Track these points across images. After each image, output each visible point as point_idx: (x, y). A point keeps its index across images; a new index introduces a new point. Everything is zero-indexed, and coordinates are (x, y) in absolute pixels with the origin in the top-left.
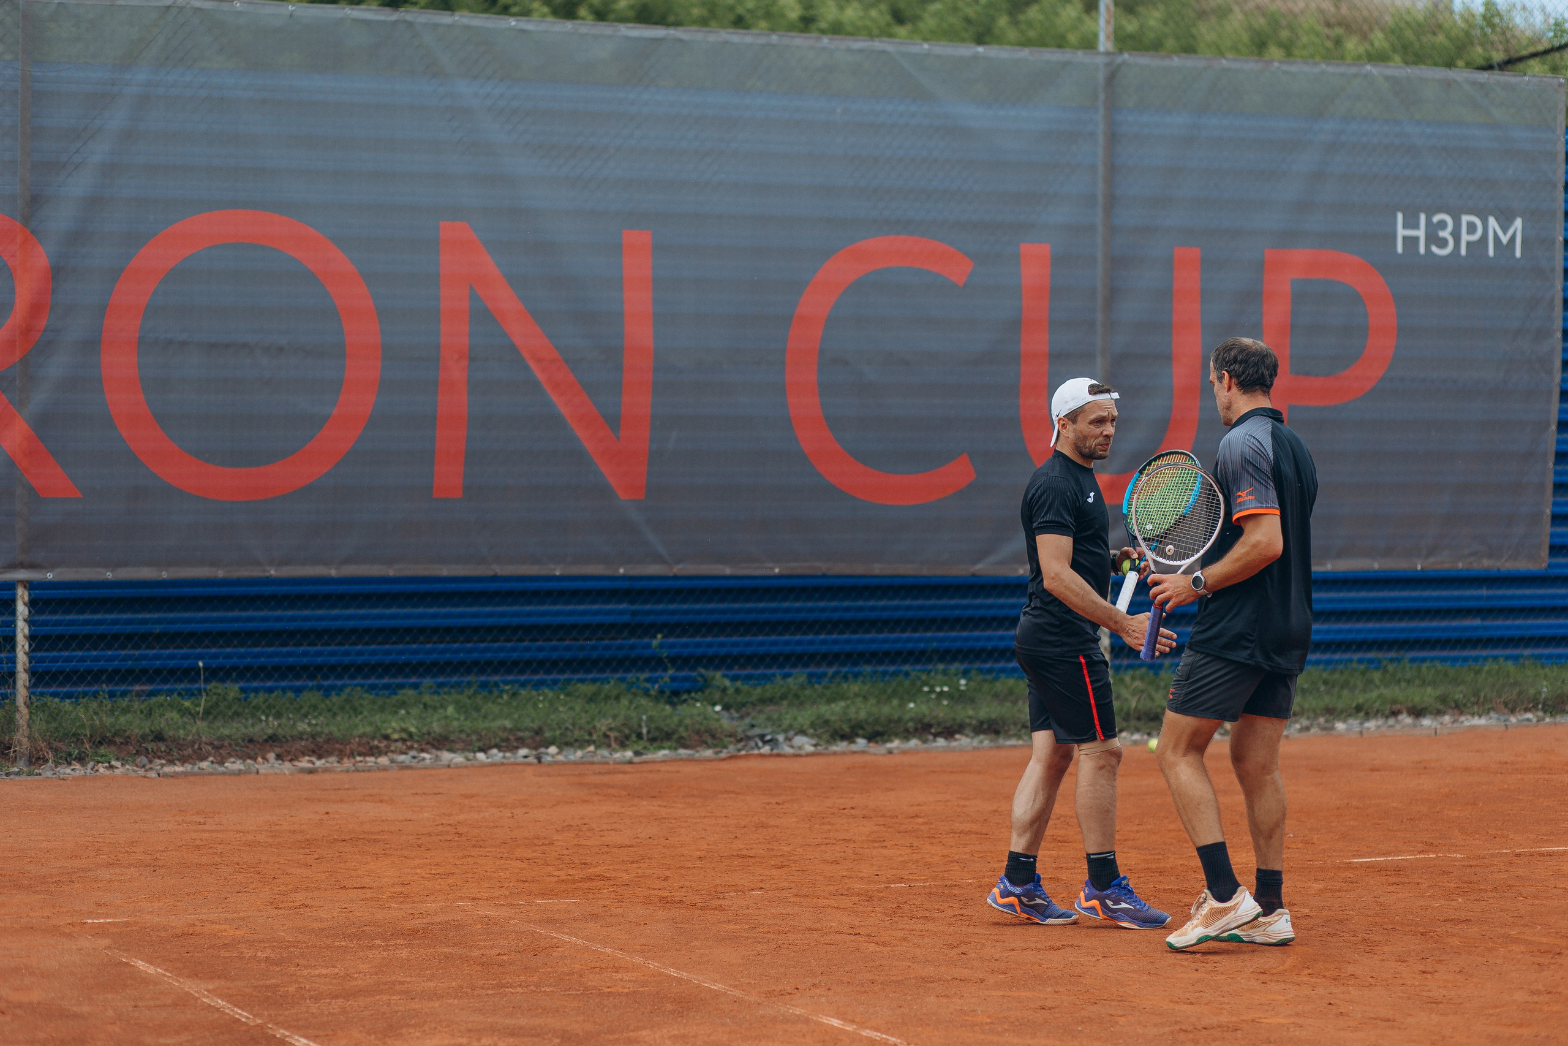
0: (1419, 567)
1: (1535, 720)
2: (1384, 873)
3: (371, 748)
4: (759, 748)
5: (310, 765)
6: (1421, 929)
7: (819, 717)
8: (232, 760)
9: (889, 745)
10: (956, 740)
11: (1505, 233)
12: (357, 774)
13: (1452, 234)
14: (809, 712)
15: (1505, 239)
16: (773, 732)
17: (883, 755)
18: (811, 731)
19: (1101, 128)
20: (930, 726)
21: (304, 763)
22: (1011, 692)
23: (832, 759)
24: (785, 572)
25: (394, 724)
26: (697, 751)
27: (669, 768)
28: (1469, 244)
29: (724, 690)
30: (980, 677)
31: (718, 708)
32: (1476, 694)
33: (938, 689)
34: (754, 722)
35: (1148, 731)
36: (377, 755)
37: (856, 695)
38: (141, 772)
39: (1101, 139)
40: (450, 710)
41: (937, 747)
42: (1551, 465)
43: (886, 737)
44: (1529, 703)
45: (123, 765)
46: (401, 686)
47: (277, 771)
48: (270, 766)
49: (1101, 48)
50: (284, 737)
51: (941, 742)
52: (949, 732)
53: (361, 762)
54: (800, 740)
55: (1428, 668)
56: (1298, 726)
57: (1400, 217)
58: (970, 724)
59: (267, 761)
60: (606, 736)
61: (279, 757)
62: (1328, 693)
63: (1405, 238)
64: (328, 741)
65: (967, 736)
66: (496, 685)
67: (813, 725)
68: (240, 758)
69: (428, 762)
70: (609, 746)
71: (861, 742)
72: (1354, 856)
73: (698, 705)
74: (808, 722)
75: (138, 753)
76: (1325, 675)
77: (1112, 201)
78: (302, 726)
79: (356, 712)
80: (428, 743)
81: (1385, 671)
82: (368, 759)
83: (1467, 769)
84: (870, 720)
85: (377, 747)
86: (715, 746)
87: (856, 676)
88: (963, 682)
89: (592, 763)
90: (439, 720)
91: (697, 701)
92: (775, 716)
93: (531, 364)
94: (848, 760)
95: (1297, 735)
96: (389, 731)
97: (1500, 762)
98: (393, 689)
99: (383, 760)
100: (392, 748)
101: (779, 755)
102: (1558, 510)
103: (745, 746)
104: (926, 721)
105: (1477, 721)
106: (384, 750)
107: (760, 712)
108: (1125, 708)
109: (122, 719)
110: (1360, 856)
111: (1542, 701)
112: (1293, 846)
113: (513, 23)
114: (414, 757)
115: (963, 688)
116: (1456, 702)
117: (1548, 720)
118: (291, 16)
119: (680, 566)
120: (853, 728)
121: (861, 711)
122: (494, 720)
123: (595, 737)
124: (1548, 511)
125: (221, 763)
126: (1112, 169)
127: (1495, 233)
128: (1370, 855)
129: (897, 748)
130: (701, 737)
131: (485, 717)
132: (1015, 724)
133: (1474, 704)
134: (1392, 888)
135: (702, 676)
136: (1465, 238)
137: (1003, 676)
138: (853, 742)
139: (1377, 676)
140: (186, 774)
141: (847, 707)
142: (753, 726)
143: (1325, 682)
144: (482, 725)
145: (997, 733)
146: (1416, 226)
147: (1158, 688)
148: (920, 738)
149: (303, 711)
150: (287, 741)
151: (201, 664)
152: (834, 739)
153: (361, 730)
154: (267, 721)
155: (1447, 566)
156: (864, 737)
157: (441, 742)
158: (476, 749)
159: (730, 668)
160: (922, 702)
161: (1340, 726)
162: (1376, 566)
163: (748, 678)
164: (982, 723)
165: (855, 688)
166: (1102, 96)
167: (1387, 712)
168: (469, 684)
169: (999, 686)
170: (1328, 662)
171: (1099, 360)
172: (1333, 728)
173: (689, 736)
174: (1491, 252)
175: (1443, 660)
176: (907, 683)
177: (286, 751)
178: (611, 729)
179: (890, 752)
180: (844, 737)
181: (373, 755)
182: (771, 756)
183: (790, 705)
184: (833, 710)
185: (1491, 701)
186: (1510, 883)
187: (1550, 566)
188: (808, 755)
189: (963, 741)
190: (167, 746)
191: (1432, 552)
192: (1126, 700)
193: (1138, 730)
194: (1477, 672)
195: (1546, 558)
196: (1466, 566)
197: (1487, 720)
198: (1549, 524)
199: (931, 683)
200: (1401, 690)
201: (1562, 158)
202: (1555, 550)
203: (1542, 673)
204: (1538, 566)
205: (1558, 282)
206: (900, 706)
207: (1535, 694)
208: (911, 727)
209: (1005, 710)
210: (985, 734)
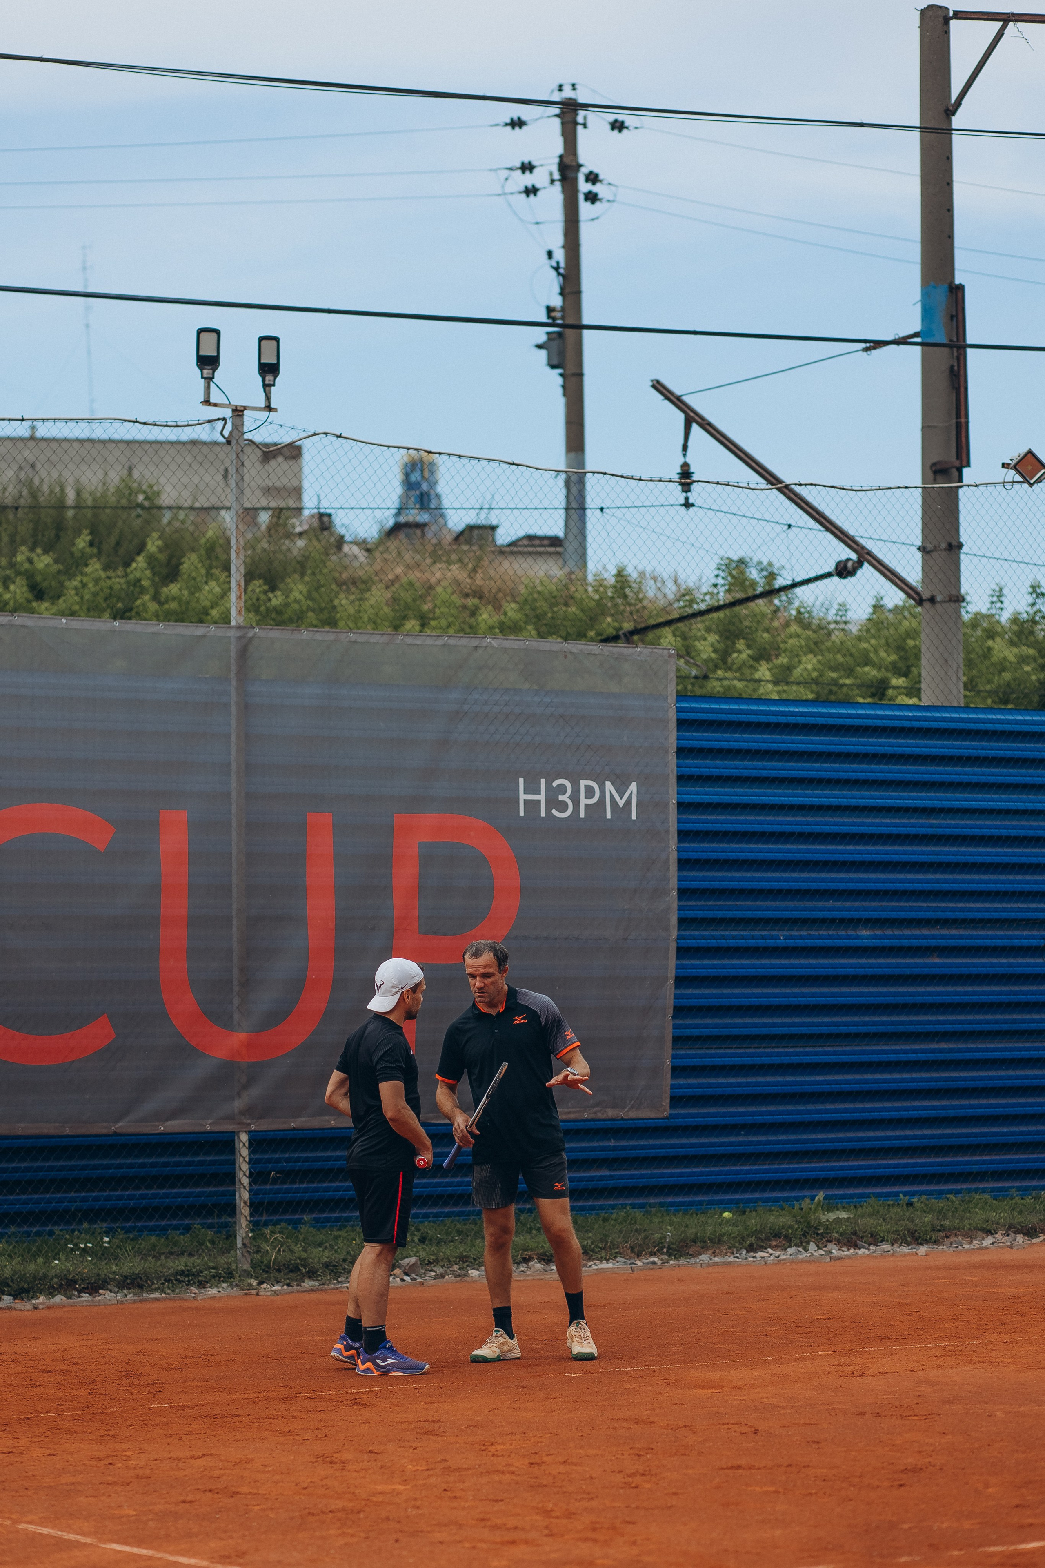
1: (659, 1263)
9: (34, 1301)
10: (101, 1295)
11: (621, 796)
13: (571, 798)
15: (621, 803)
17: (28, 1310)
19: (234, 699)
20: (75, 1282)
22: (154, 1246)
28: (587, 807)
30: (123, 1235)
32: (604, 1240)
33: (82, 1246)
35: (288, 1281)
39: (232, 712)
41: (81, 1302)
42: (670, 1017)
43: (31, 1293)
44: (655, 1247)
49: (234, 623)
51: (86, 1297)
52: (93, 1288)
56: (433, 1274)
57: (521, 780)
58: (114, 1279)
62: (461, 1242)
63: (526, 802)
65: (111, 1291)
71: (7, 1299)
76: (459, 1226)
77: (246, 769)
84: (15, 1277)
88: (106, 1239)
95: (432, 1282)
97: (624, 1299)
102: (678, 1061)
104: (71, 1277)
105: (604, 1265)
108: (265, 1260)
111: (666, 1245)
115: (106, 1245)
117: (672, 1262)
121: (7, 1268)
124: (669, 1063)
126: (246, 739)
127: (612, 796)
129: (41, 1303)
132: (159, 1278)
133: (602, 1248)
136: (584, 801)
137: (145, 1233)
143: (459, 1233)
145: (141, 1287)
146: (537, 791)
147: (297, 1241)
148: (65, 1294)
156: (10, 1295)
160: (67, 1259)
161: (473, 1273)
164: (126, 1277)
166: (234, 668)
169: (142, 1244)
171: (234, 922)
172: (467, 1275)
174: (609, 816)
176: (51, 1241)
179: (36, 1308)
185: (618, 1247)
187: (672, 1116)
189: (106, 1296)
192: (267, 1252)
193: (278, 1282)
194: (605, 1220)
195: (668, 1108)
196: (591, 1116)
197: (614, 1264)
198: (669, 1075)
199: (75, 1241)
200: (532, 1238)
201: (673, 724)
202: (675, 1101)
203: (667, 1219)
204: (660, 1115)
205: (673, 843)
206: (45, 1263)
207: (661, 1239)
208: (56, 1283)
209: (149, 1265)
210: (129, 1289)
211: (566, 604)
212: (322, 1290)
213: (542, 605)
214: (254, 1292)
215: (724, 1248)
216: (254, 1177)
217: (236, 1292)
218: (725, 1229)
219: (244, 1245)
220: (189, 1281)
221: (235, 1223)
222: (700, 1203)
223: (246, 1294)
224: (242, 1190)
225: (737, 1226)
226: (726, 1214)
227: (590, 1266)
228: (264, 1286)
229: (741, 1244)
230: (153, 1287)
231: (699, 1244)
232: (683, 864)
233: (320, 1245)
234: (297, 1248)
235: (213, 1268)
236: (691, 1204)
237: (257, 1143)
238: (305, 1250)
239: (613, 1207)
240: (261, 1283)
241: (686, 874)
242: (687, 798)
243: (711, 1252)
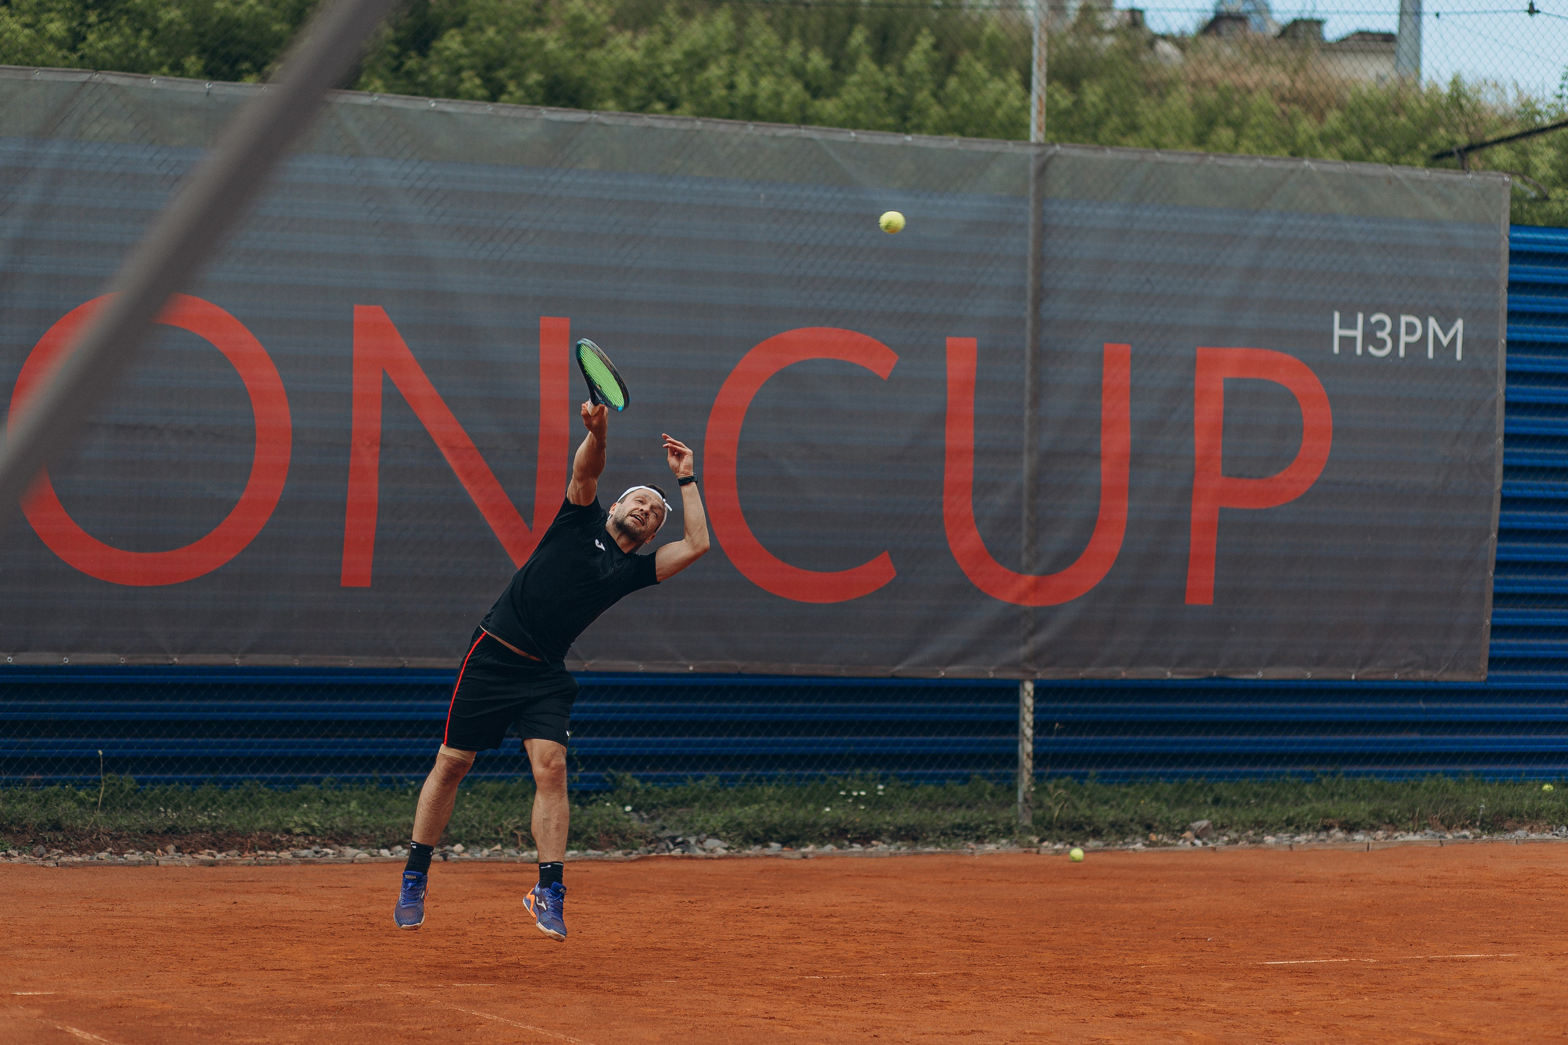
0: (1353, 677)
1: (1471, 837)
2: (1294, 974)
3: (273, 842)
4: (670, 851)
5: (211, 858)
6: (1324, 1023)
7: (732, 819)
8: (132, 851)
9: (803, 850)
10: (873, 846)
11: (1445, 335)
12: (259, 867)
13: (1390, 334)
14: (722, 815)
15: (1445, 341)
16: (684, 834)
17: (797, 859)
18: (724, 834)
19: (1032, 219)
20: (846, 831)
21: (204, 856)
22: (930, 797)
23: (745, 863)
24: (700, 670)
25: (296, 818)
26: (607, 852)
27: (577, 868)
28: (1407, 345)
29: (635, 790)
30: (899, 783)
31: (628, 808)
32: (1412, 810)
33: (855, 794)
34: (665, 824)
35: (1071, 840)
36: (278, 849)
37: (770, 798)
38: (40, 861)
39: (1031, 231)
40: (353, 804)
41: (852, 853)
42: (1491, 573)
43: (800, 842)
44: (1467, 820)
45: (19, 854)
46: (304, 781)
47: (177, 863)
48: (169, 857)
49: (1033, 139)
50: (184, 829)
51: (857, 847)
52: (866, 838)
53: (262, 855)
54: (711, 843)
55: (1364, 783)
56: (1226, 839)
57: (1337, 316)
58: (887, 830)
59: (167, 852)
60: (513, 835)
61: (178, 849)
62: (1257, 806)
63: (1341, 338)
64: (228, 834)
65: (884, 842)
66: (400, 781)
67: (725, 828)
68: (139, 850)
69: (331, 857)
70: (516, 845)
71: (775, 846)
72: (1268, 959)
73: (608, 804)
74: (720, 824)
75: (35, 842)
76: (1256, 787)
77: (1041, 295)
78: (202, 819)
79: (257, 805)
80: (331, 838)
81: (1319, 782)
82: (269, 853)
83: (1394, 883)
84: (785, 824)
85: (279, 841)
86: (625, 847)
87: (770, 779)
88: (881, 787)
89: (500, 862)
90: (342, 815)
91: (606, 801)
92: (687, 818)
93: (444, 451)
94: (761, 864)
95: (1225, 848)
96: (292, 825)
97: (1429, 877)
98: (294, 783)
99: (286, 855)
100: (294, 843)
101: (690, 858)
102: (1498, 621)
103: (656, 847)
104: (842, 826)
105: (1411, 837)
106: (286, 844)
107: (671, 814)
108: (1047, 816)
109: (19, 807)
110: (1273, 959)
111: (1479, 818)
112: (1208, 949)
113: (433, 105)
114: (317, 852)
115: (880, 793)
116: (1390, 817)
117: (1485, 837)
118: (208, 94)
119: (592, 662)
120: (766, 831)
121: (776, 814)
122: (398, 816)
123: (501, 836)
124: (1488, 622)
125: (120, 854)
126: (1041, 261)
127: (1435, 334)
128: (1284, 958)
129: (811, 853)
130: (611, 837)
131: (389, 813)
132: (934, 831)
133: (1409, 819)
134: (1300, 988)
135: (612, 776)
136: (1404, 339)
137: (922, 782)
138: (768, 846)
139: (1308, 789)
140: (84, 864)
141: (761, 810)
142: (663, 828)
143: (1256, 795)
144: (386, 821)
145: (915, 839)
146: (1353, 326)
147: (1081, 797)
148: (835, 844)
149: (202, 803)
150: (187, 833)
151: (100, 752)
152: (747, 843)
153: (262, 824)
154: (165, 812)
155: (1382, 676)
156: (778, 842)
157: (344, 838)
158: (380, 845)
159: (641, 768)
160: (838, 807)
161: (1269, 839)
162: (1309, 675)
163: (657, 780)
164: (900, 829)
165: (770, 791)
166: (1032, 188)
167: (1319, 826)
168: (372, 780)
169: (919, 793)
170: (1258, 775)
171: (1026, 458)
172: (1262, 841)
173: (598, 836)
174: (1431, 354)
175: (1378, 774)
176: (823, 787)
177: (186, 843)
178: (518, 828)
179: (805, 857)
180: (757, 841)
181: (274, 849)
182: (682, 858)
183: (703, 807)
184: (746, 814)
185: (1427, 818)
186: (1418, 985)
187: (1489, 679)
188: (720, 858)
189: (880, 847)
190: (64, 836)
191: (1366, 662)
192: (1050, 808)
193: (1060, 840)
194: (1414, 788)
195: (1486, 670)
196: (1403, 677)
197: (1421, 836)
198: (1488, 636)
199: (848, 787)
200: (1334, 804)
201: (1505, 257)
202: (1495, 662)
203: (1481, 789)
204: (1476, 679)
205: (1501, 386)
206: (815, 810)
207: (1473, 811)
208: (827, 832)
209: (924, 816)
210: (902, 840)
211: (1397, 114)
212: (1106, 851)
213: (1370, 115)
214: (1034, 850)
215: (1542, 823)
216: (1037, 727)
217: (1015, 849)
218: (1545, 803)
219: (1026, 800)
220: (966, 835)
221: (1017, 774)
222: (1519, 773)
223: (1025, 852)
224: (1025, 741)
225: (1558, 801)
226: (1547, 787)
227: (1396, 838)
228: (1045, 844)
229: (1561, 820)
230: (929, 840)
231: (1515, 818)
232: (1512, 407)
233: (1106, 802)
234: (1082, 805)
235: (993, 822)
236: (1509, 774)
237: (1042, 692)
238: (1090, 807)
239: (1424, 774)
240: (1042, 841)
241: (1514, 418)
242: (1517, 336)
243: (1528, 827)
